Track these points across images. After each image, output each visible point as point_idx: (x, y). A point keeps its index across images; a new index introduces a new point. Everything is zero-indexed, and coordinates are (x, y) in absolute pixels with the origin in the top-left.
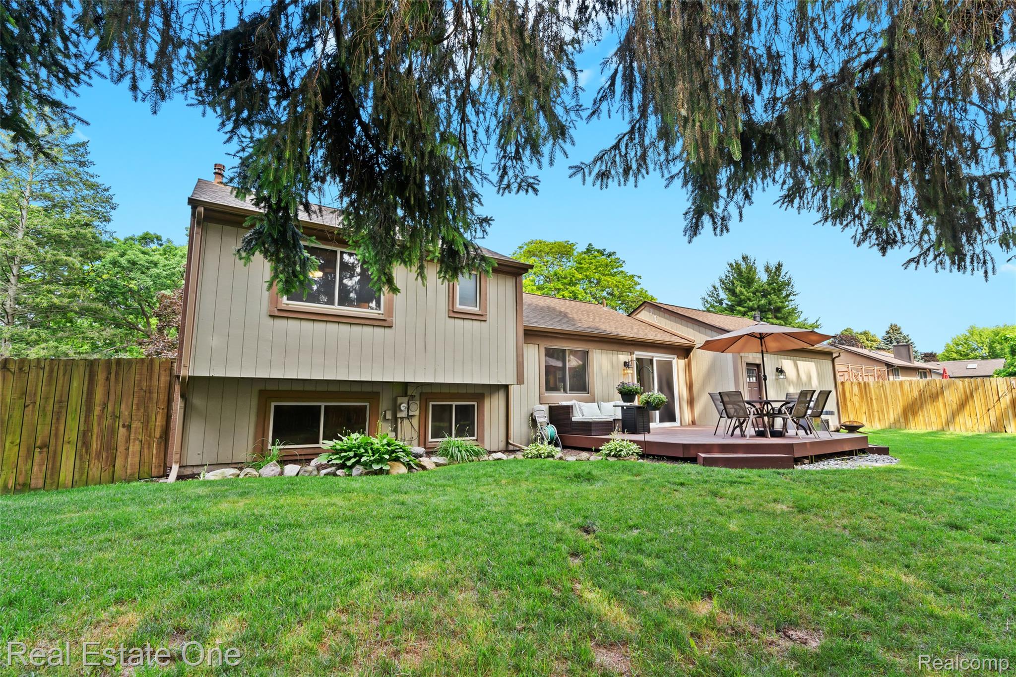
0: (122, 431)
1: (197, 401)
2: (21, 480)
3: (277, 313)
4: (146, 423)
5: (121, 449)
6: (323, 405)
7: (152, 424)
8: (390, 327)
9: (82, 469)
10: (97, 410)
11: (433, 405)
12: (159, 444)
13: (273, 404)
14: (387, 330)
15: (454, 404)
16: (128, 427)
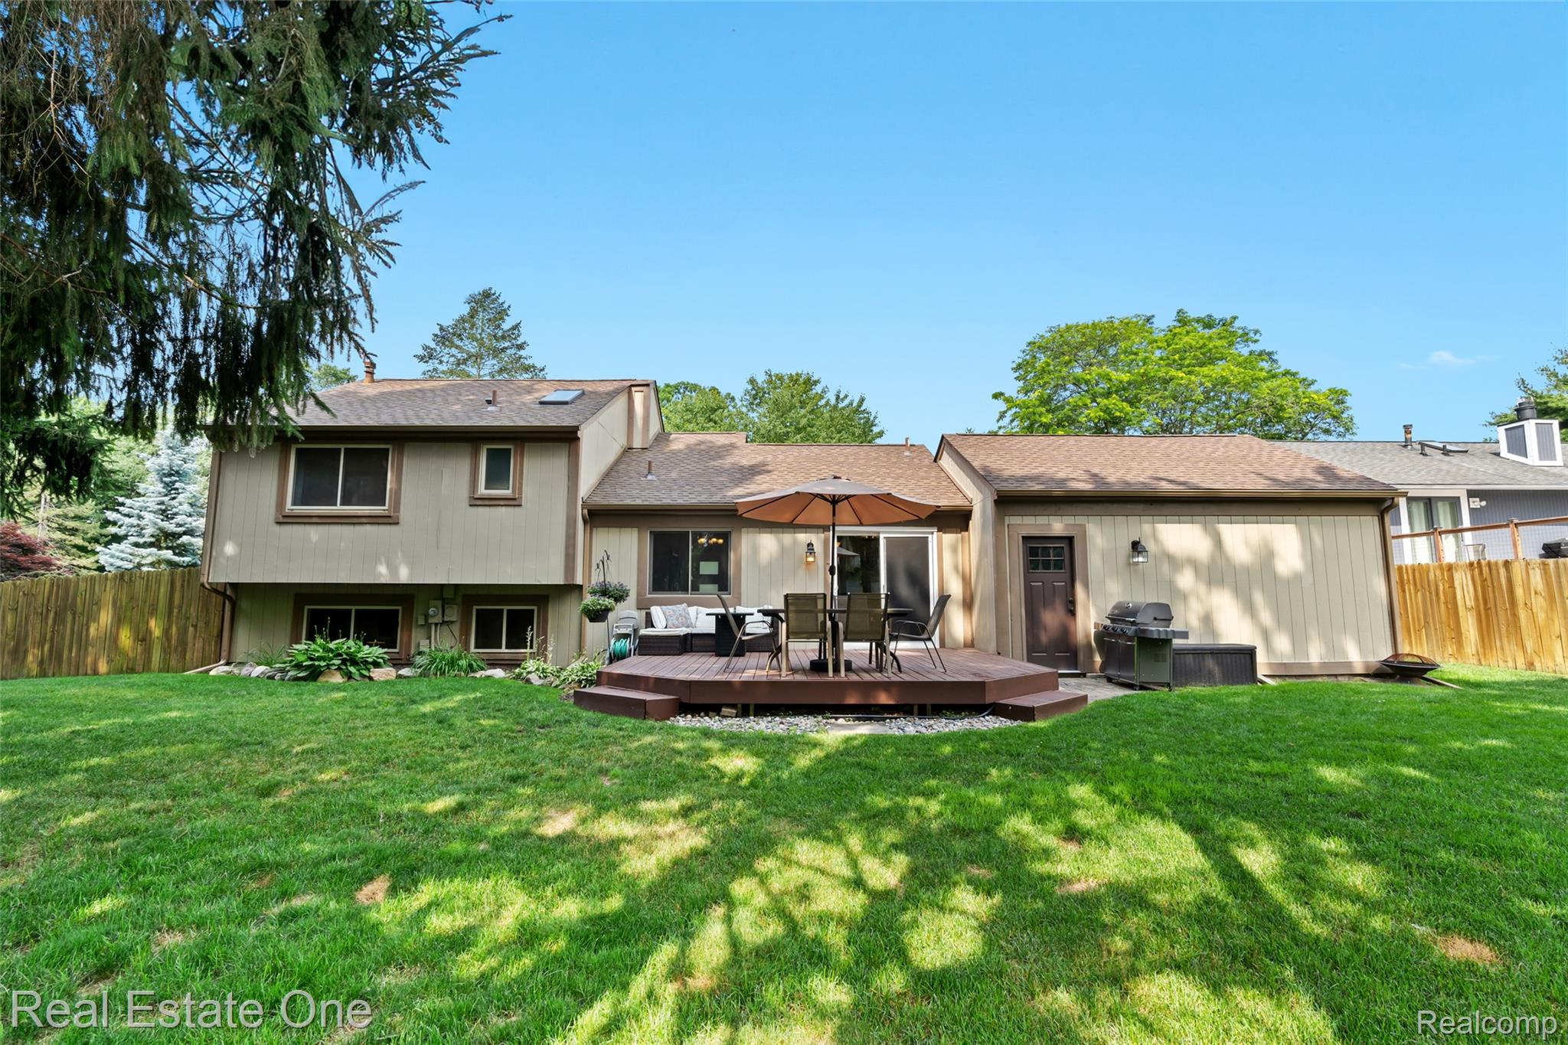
0: (191, 629)
1: (244, 604)
2: (130, 666)
3: (281, 520)
4: (207, 624)
5: (190, 645)
6: (353, 608)
7: (211, 624)
8: (398, 523)
9: (165, 659)
10: (176, 611)
11: (477, 610)
12: (216, 642)
13: (307, 608)
14: (393, 528)
15: (506, 608)
16: (195, 626)
